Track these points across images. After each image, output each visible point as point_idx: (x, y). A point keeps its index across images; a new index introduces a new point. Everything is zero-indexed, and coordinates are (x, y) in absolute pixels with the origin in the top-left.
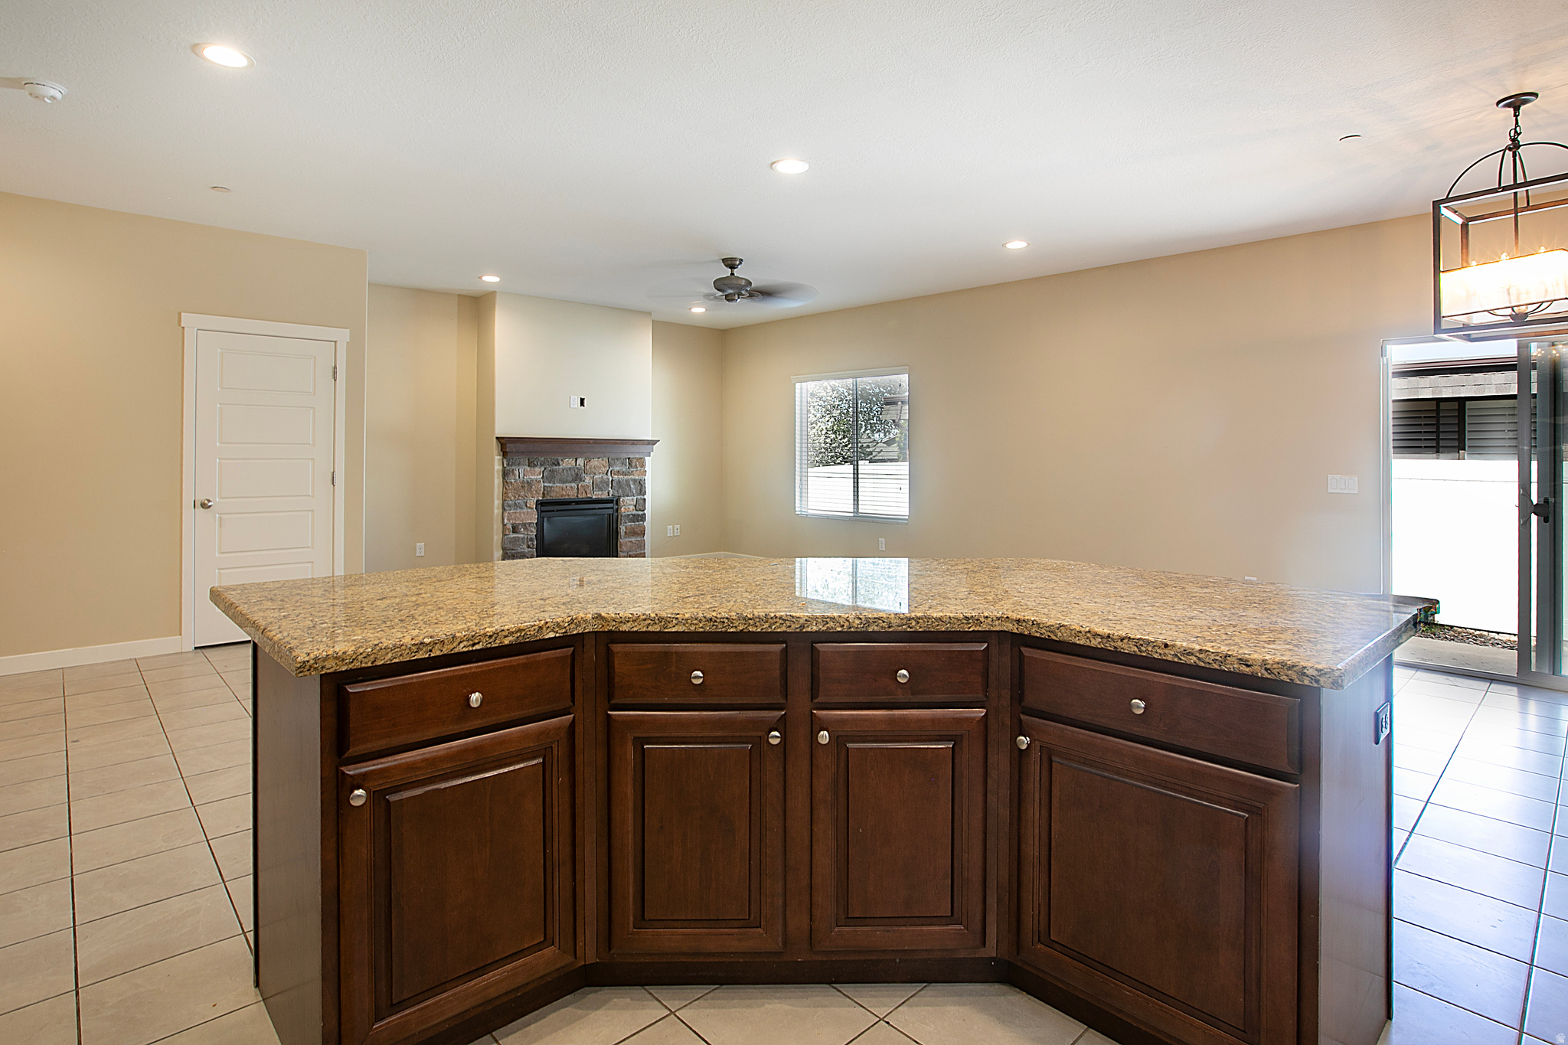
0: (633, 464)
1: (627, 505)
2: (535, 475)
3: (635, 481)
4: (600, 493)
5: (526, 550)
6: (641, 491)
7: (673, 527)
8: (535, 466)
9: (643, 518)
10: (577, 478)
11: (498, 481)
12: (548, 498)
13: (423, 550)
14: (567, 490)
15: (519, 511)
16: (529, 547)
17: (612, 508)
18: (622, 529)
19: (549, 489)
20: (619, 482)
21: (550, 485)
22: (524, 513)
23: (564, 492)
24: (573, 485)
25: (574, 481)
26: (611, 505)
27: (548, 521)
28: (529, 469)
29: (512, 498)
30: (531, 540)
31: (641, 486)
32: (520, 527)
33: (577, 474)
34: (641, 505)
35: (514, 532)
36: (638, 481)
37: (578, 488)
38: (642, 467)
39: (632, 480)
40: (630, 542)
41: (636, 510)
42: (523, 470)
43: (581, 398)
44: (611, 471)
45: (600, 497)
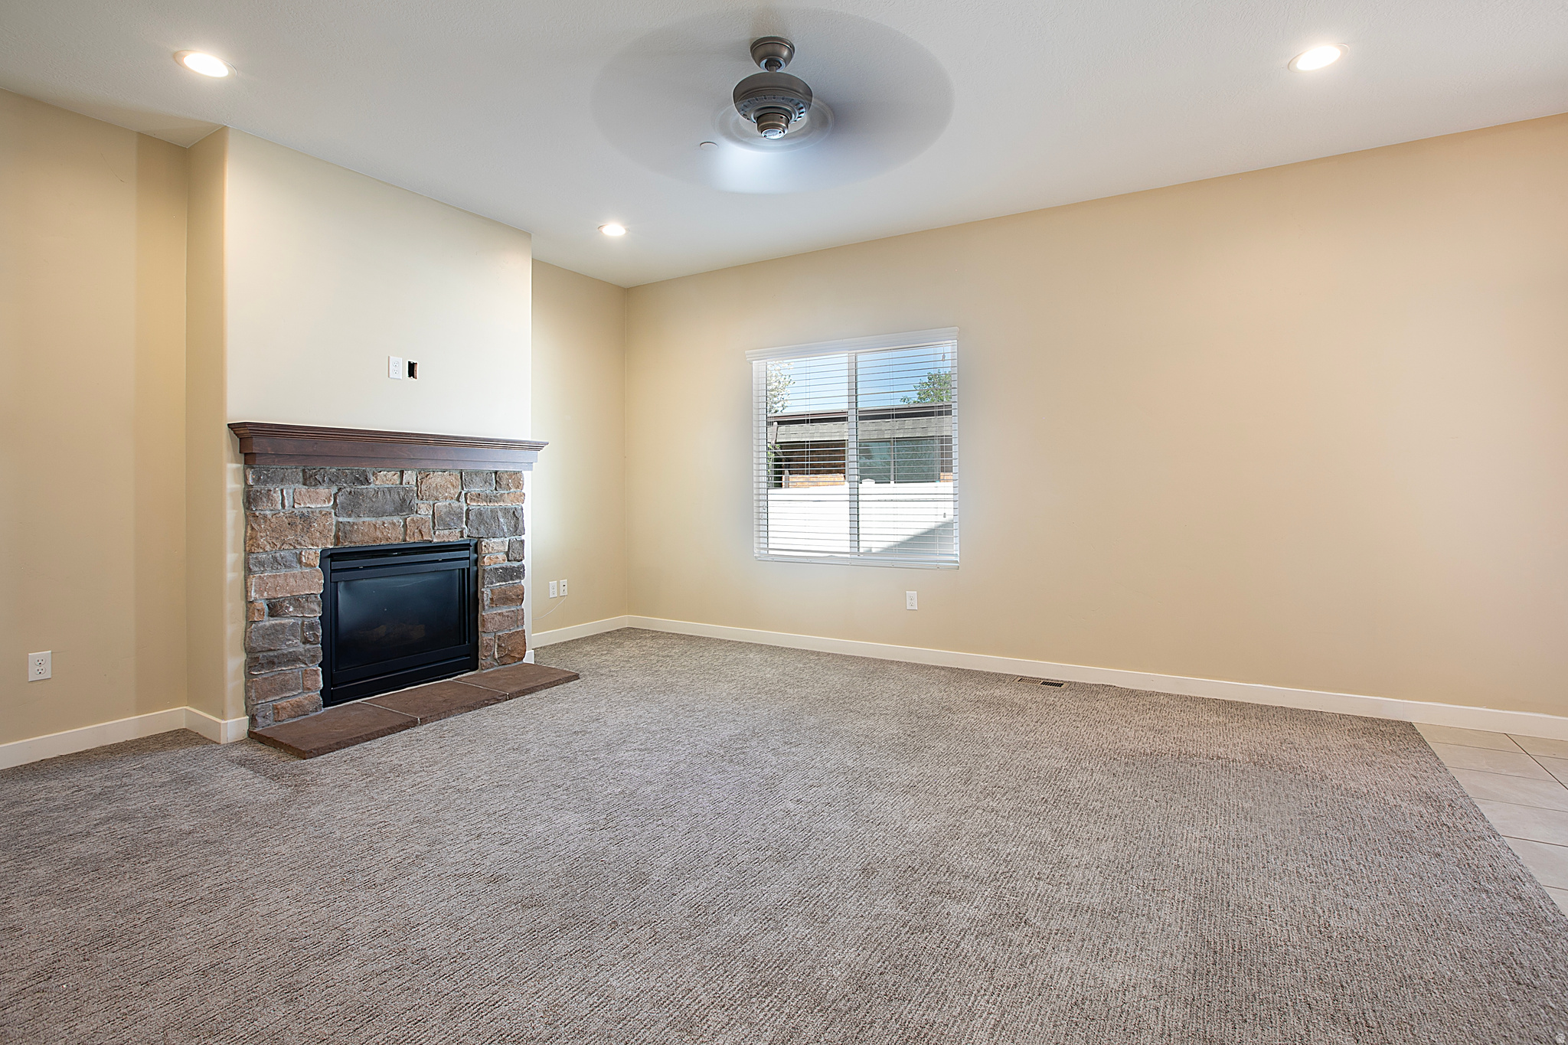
0: (504, 483)
1: (494, 552)
2: (319, 500)
3: (506, 510)
4: (446, 533)
5: (301, 648)
7: (558, 583)
8: (318, 483)
9: (519, 573)
10: (404, 506)
11: (233, 514)
12: (347, 544)
13: (48, 666)
14: (388, 530)
15: (283, 571)
16: (306, 641)
17: (468, 558)
18: (486, 593)
19: (348, 528)
20: (479, 513)
21: (351, 520)
22: (294, 576)
23: (378, 534)
24: (395, 519)
25: (397, 512)
26: (465, 554)
27: (347, 588)
28: (304, 489)
29: (268, 548)
30: (312, 627)
31: (516, 518)
32: (286, 604)
33: (404, 501)
34: (515, 552)
35: (271, 615)
36: (512, 512)
37: (405, 525)
38: (518, 487)
39: (501, 510)
40: (499, 614)
41: (508, 560)
42: (291, 491)
43: (409, 362)
44: (466, 494)
45: (446, 540)
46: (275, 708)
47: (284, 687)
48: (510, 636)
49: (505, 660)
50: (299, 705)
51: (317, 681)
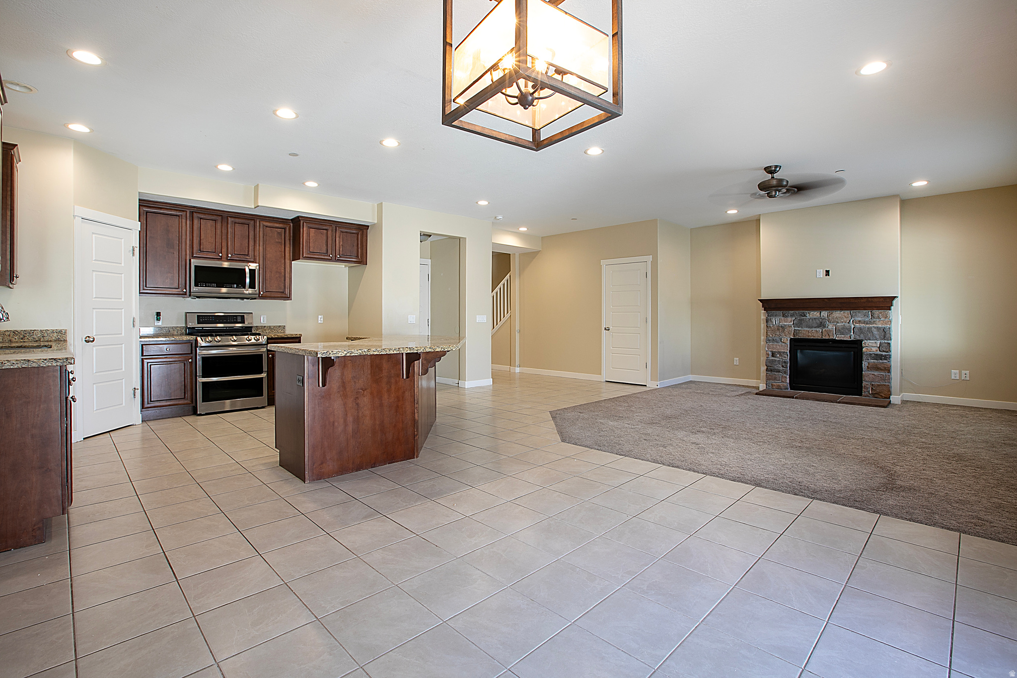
0: (876, 316)
1: (871, 346)
2: (789, 322)
3: (878, 329)
4: (843, 336)
5: (781, 368)
6: (885, 337)
8: (788, 316)
9: (888, 358)
10: (822, 325)
11: (763, 325)
12: (797, 337)
14: (816, 333)
15: (776, 343)
16: (783, 367)
17: (857, 348)
18: (865, 364)
19: (798, 331)
20: (860, 329)
21: (799, 329)
22: (779, 345)
23: (810, 334)
24: (818, 329)
25: (818, 327)
26: (856, 346)
27: (801, 352)
28: (783, 318)
29: (771, 336)
30: (785, 362)
31: (886, 334)
32: (776, 354)
33: (821, 323)
34: (886, 348)
35: (773, 356)
36: (882, 329)
37: (822, 332)
38: (886, 318)
39: (875, 328)
40: (873, 374)
41: (880, 351)
42: (778, 319)
43: (826, 271)
44: (853, 321)
45: (842, 339)
46: (772, 384)
47: (775, 379)
48: (879, 385)
49: (876, 396)
50: (779, 386)
51: (786, 380)
